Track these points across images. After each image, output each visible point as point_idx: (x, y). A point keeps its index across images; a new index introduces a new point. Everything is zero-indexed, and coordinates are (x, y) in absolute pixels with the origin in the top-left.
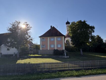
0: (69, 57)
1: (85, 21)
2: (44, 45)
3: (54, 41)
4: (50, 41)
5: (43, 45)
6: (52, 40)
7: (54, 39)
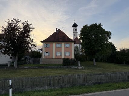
0: (83, 68)
1: (101, 24)
2: (48, 53)
3: (61, 48)
4: (56, 47)
5: (46, 53)
6: (59, 46)
7: (61, 46)
